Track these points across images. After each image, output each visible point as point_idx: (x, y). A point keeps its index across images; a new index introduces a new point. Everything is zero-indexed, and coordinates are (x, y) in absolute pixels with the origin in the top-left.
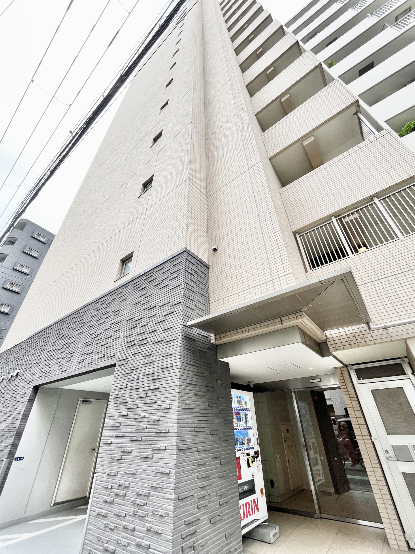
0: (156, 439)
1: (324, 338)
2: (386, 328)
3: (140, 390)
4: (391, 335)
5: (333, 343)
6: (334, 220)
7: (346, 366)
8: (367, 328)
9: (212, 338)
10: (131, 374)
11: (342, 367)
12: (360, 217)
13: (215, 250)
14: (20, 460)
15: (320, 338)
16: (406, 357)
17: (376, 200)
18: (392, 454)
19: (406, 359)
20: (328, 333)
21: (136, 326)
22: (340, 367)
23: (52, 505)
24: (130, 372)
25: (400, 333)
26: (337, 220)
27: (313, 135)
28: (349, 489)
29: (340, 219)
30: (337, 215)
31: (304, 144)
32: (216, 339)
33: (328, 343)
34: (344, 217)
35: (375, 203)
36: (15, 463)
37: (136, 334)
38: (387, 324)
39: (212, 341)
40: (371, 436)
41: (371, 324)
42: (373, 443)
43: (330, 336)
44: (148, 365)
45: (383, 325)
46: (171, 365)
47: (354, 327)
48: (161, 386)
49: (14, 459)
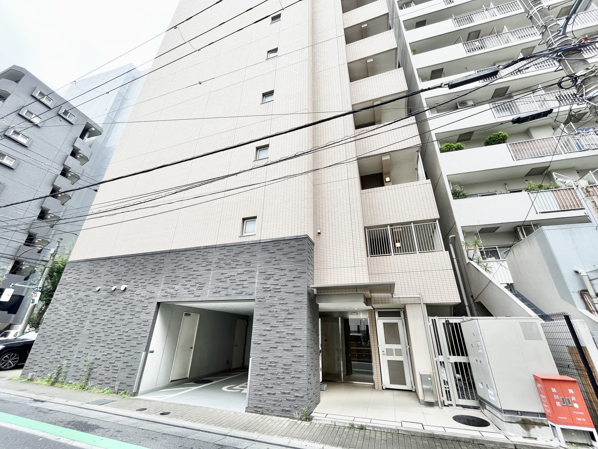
0: (294, 342)
1: (370, 297)
2: (399, 298)
3: (279, 317)
4: (401, 301)
5: (374, 300)
6: (389, 227)
7: (374, 309)
8: (391, 296)
9: (315, 291)
10: (270, 308)
11: (372, 310)
12: (402, 231)
13: (319, 233)
14: (152, 352)
15: (368, 296)
16: (403, 309)
17: (412, 225)
18: (385, 352)
19: (403, 310)
20: (373, 294)
21: (269, 278)
22: (371, 310)
23: (170, 381)
24: (269, 306)
25: (404, 301)
26: (390, 228)
27: (390, 155)
28: (352, 374)
29: (392, 229)
30: (391, 225)
31: (383, 159)
32: (318, 292)
33: (372, 300)
34: (394, 228)
35: (411, 226)
36: (149, 354)
37: (271, 284)
38: (400, 296)
39: (315, 293)
40: (378, 344)
41: (393, 295)
42: (378, 347)
43: (373, 297)
44: (284, 304)
45: (398, 296)
46: (301, 307)
47: (385, 294)
48: (294, 317)
49: (149, 352)
